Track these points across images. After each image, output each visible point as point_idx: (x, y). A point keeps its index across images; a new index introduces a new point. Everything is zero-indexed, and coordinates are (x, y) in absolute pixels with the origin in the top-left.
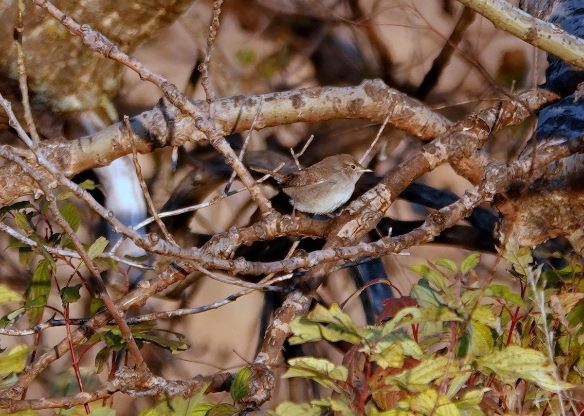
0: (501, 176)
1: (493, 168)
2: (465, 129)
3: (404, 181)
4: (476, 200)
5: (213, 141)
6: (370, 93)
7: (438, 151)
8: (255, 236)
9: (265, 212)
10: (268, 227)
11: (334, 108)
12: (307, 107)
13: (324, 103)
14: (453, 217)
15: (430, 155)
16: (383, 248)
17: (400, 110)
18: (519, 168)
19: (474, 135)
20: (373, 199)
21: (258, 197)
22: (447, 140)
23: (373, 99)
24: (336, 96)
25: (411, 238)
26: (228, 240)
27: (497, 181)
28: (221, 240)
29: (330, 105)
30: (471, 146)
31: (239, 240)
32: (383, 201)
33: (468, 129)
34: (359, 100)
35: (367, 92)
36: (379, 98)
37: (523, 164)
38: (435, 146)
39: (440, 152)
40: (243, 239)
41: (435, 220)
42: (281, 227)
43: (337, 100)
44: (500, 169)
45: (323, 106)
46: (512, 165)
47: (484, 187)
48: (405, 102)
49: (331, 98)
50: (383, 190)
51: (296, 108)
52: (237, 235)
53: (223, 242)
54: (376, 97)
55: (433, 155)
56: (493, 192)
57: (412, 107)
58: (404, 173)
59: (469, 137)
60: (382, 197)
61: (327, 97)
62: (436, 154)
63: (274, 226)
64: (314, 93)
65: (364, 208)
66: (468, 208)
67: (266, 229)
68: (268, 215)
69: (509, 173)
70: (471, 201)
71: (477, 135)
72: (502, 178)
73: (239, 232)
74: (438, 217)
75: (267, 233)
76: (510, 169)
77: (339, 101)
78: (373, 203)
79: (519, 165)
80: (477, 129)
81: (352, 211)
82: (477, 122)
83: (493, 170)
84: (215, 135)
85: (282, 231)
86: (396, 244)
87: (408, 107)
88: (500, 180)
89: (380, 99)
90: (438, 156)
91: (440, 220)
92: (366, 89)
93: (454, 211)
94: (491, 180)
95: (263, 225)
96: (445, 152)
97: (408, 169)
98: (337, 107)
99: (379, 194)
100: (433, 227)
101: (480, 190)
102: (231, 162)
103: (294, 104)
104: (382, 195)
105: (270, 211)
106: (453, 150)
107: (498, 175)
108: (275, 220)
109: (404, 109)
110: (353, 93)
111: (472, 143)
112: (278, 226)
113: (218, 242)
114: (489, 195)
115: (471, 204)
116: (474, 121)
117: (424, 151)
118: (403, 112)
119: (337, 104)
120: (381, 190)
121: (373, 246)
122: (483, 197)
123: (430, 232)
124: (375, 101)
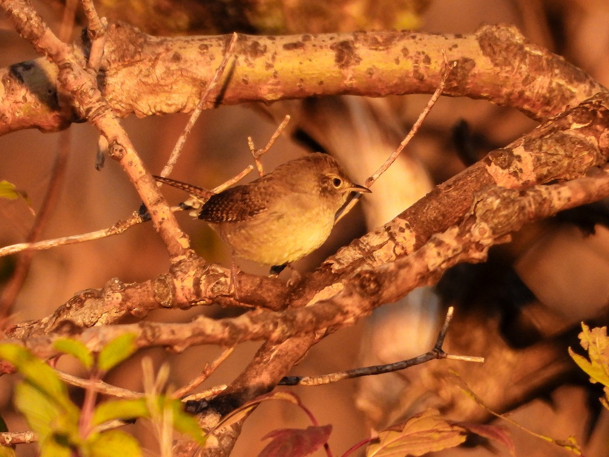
0: (504, 212)
1: (490, 195)
2: (575, 126)
3: (444, 216)
4: (450, 254)
5: (88, 110)
6: (488, 49)
7: (516, 163)
8: (152, 299)
9: (176, 255)
10: (178, 283)
11: (416, 72)
12: (363, 67)
13: (397, 61)
14: (399, 282)
15: (501, 171)
16: (246, 330)
17: (546, 85)
18: (545, 200)
19: (591, 139)
20: (381, 246)
21: (164, 225)
22: (538, 143)
23: (492, 61)
24: (420, 50)
25: (310, 317)
26: (100, 303)
27: (496, 221)
28: (88, 303)
29: (408, 65)
30: (582, 158)
31: (121, 304)
32: (399, 251)
33: (580, 126)
34: (466, 60)
35: (482, 47)
36: (506, 59)
37: (554, 193)
38: (511, 154)
39: (519, 165)
40: (129, 304)
41: (363, 286)
42: (202, 287)
43: (422, 57)
44: (504, 199)
45: (395, 66)
46: (531, 193)
47: (469, 231)
48: (557, 71)
49: (412, 53)
50: (402, 230)
51: (342, 66)
52: (118, 297)
53: (91, 308)
54: (500, 59)
55: (506, 171)
56: (488, 241)
57: (571, 82)
58: (445, 201)
59: (581, 142)
60: (397, 244)
61: (405, 51)
62: (512, 169)
63: (189, 283)
64: (380, 40)
65: (361, 261)
66: (431, 269)
67: (174, 288)
68: (180, 262)
69: (522, 208)
70: (439, 254)
71: (598, 138)
72: (506, 216)
73: (123, 290)
74: (369, 280)
75: (174, 295)
76: (525, 201)
77: (428, 60)
78: (378, 253)
79: (545, 195)
80: (598, 127)
81: (336, 267)
82: (600, 115)
83: (490, 200)
84: (94, 100)
85: (203, 295)
86: (276, 325)
87: (562, 82)
88: (502, 219)
89: (507, 62)
90: (515, 174)
91: (372, 286)
92: (481, 40)
93: (403, 272)
94: (485, 218)
95: (168, 280)
96: (531, 168)
97: (454, 193)
98: (422, 70)
99: (392, 237)
100: (356, 298)
101: (460, 236)
102: (117, 153)
103: (339, 59)
104: (399, 239)
105: (184, 254)
106: (546, 164)
107: (498, 209)
108: (192, 273)
109: (554, 85)
110: (456, 46)
111: (585, 153)
112: (197, 283)
113: (82, 306)
114: (479, 246)
115: (439, 260)
116: (594, 113)
117: (489, 162)
118: (551, 90)
119: (422, 65)
120: (397, 230)
121: (226, 325)
122: (465, 250)
123: (349, 308)
124: (496, 65)
